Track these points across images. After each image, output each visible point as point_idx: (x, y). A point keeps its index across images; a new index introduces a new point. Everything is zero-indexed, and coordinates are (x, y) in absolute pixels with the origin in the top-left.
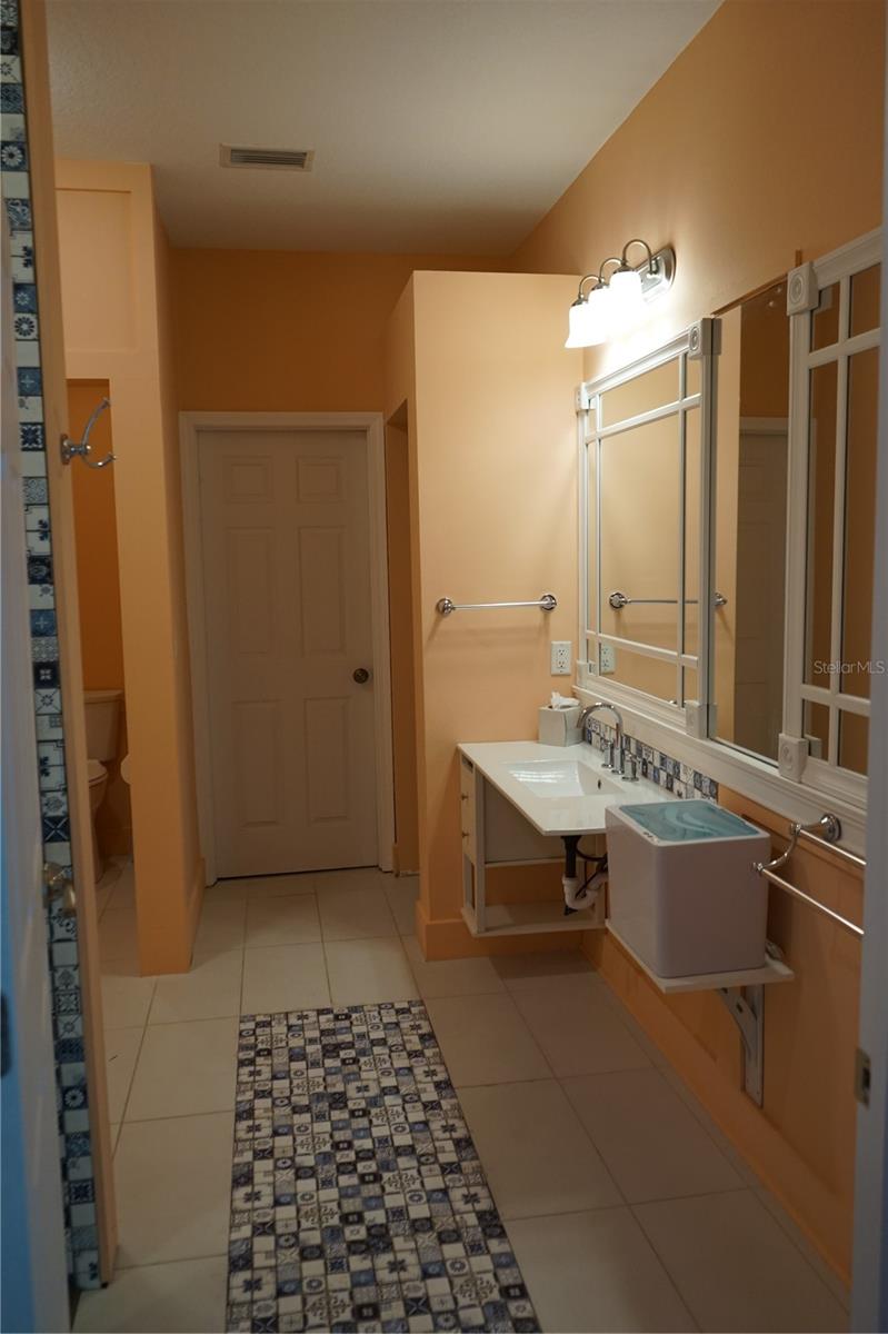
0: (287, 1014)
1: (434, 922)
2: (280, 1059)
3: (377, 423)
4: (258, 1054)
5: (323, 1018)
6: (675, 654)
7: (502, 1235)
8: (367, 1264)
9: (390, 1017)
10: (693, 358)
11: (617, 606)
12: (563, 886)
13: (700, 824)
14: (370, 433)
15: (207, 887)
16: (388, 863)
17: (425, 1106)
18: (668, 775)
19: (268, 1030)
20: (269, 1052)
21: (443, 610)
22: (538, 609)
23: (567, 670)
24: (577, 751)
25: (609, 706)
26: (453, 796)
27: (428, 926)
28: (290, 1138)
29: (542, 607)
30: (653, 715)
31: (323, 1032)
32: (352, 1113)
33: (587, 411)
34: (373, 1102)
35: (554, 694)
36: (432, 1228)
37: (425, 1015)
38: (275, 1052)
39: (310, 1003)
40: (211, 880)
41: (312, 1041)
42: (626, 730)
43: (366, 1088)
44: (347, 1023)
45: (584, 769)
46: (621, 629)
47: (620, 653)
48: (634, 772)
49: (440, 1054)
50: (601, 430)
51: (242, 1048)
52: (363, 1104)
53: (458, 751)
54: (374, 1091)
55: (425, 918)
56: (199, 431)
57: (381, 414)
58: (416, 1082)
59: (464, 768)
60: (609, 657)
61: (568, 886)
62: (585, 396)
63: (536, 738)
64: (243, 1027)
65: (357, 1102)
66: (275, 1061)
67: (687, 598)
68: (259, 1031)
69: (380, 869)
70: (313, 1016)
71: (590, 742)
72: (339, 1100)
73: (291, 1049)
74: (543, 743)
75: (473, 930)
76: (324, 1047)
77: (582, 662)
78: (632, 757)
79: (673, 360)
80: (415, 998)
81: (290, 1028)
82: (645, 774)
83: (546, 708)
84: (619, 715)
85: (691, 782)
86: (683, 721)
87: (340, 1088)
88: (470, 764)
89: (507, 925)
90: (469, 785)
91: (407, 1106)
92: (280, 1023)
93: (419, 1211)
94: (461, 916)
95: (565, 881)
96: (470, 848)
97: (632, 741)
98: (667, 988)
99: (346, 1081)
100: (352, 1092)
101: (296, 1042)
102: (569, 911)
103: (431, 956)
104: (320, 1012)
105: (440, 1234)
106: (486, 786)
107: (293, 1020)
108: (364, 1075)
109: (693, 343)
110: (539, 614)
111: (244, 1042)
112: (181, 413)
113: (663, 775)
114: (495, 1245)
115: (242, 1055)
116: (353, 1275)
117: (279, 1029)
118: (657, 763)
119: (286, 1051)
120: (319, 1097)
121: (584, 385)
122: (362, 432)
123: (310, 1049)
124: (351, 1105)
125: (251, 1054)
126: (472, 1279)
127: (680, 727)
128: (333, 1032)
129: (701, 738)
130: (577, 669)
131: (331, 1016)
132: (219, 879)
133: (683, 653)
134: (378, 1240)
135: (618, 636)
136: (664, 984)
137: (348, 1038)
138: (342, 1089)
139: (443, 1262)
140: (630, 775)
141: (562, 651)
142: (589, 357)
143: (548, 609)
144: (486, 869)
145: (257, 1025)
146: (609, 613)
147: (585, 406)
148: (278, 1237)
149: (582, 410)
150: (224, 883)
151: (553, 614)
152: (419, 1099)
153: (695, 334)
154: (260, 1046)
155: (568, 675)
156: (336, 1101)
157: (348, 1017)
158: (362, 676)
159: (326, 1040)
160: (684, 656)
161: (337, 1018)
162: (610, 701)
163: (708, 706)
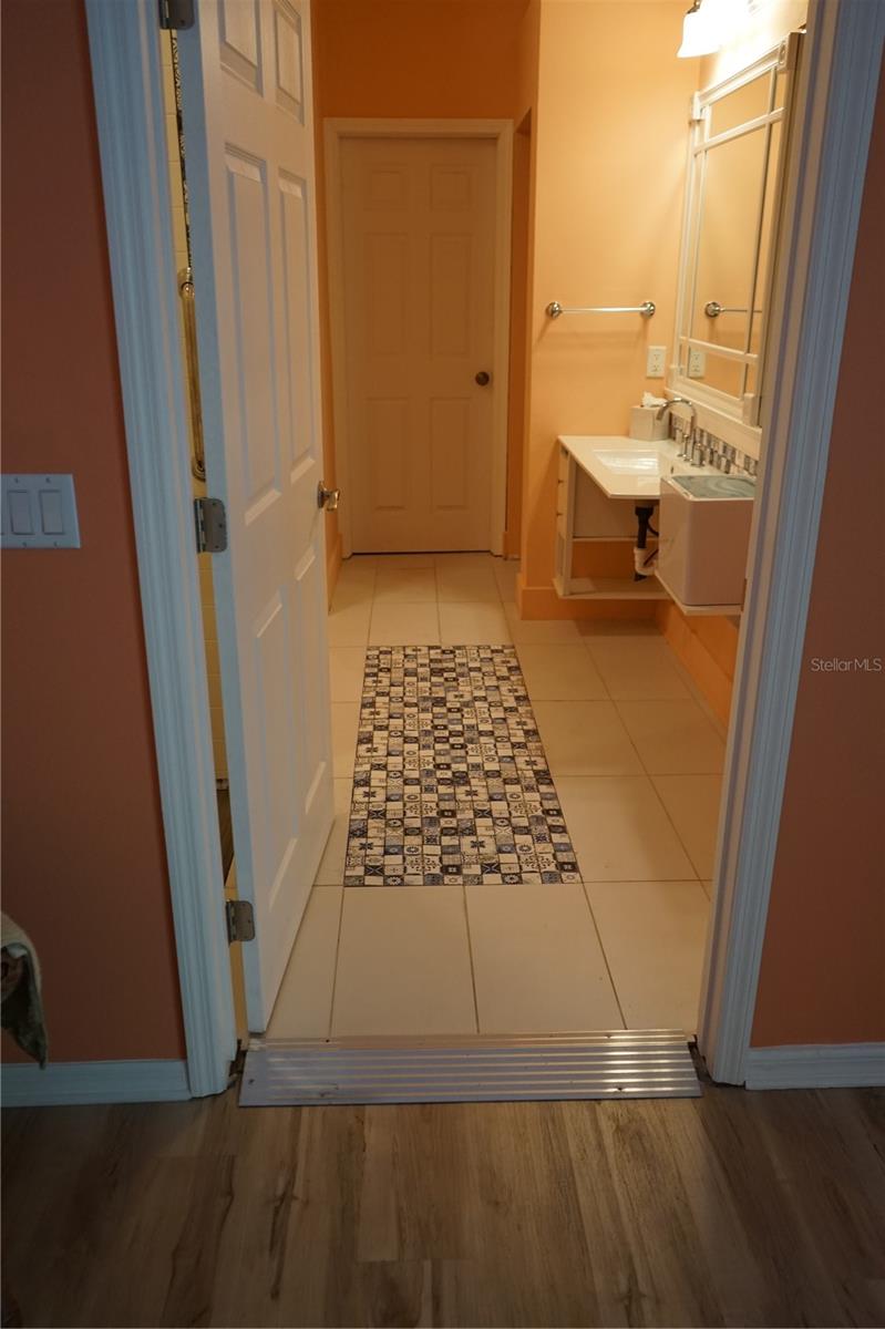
0: (404, 648)
1: (531, 588)
2: (397, 675)
3: (507, 130)
4: (381, 670)
5: (432, 652)
6: (741, 353)
7: (551, 783)
8: (451, 790)
9: (486, 654)
10: (782, 72)
11: (712, 315)
12: (633, 555)
13: (732, 488)
14: (500, 142)
15: (344, 559)
16: (498, 549)
17: (506, 709)
18: (728, 461)
19: (389, 656)
20: (389, 670)
21: (551, 313)
22: (638, 314)
23: (660, 373)
24: (663, 445)
25: (687, 402)
26: (552, 479)
27: (524, 592)
28: (401, 720)
29: (642, 313)
30: (719, 408)
31: (431, 661)
32: (449, 710)
33: (699, 121)
34: (466, 704)
35: (646, 394)
36: (499, 776)
37: (515, 655)
38: (393, 670)
39: (423, 642)
40: (347, 554)
41: (422, 665)
42: (700, 424)
43: (462, 696)
44: (452, 656)
45: (662, 458)
46: (714, 337)
47: (711, 358)
48: (702, 459)
49: (523, 679)
50: (708, 140)
51: (368, 666)
52: (458, 705)
53: (558, 442)
54: (467, 698)
55: (522, 583)
56: (342, 137)
57: (511, 121)
58: (501, 695)
59: (562, 456)
60: (699, 364)
61: (638, 554)
62: (697, 105)
63: (627, 434)
64: (369, 653)
65: (453, 702)
66: (393, 675)
67: (756, 309)
68: (381, 657)
69: (492, 554)
70: (425, 650)
71: (674, 439)
72: (441, 702)
73: (406, 669)
74: (636, 438)
75: (560, 592)
76: (431, 670)
77: (674, 366)
78: (704, 446)
79: (767, 73)
80: (508, 643)
81: (406, 656)
82: (711, 462)
83: (638, 407)
84: (694, 410)
85: (742, 465)
86: (740, 412)
87: (442, 694)
88: (566, 452)
89: (587, 590)
90: (564, 472)
91: (491, 709)
92: (398, 652)
93: (491, 766)
94: (553, 585)
95: (637, 551)
96: (563, 525)
97: (705, 434)
98: (688, 612)
99: (447, 690)
100: (450, 697)
101: (410, 665)
102: (639, 577)
103: (525, 616)
104: (430, 648)
105: (505, 780)
106: (579, 472)
107: (409, 651)
108: (460, 688)
109: (781, 58)
110: (639, 319)
111: (370, 662)
112: (325, 119)
113: (724, 461)
114: (543, 788)
115: (368, 671)
116: (439, 795)
117: (398, 656)
118: (721, 452)
119: (402, 670)
120: (425, 699)
121: (697, 94)
122: (493, 140)
123: (420, 670)
124: (448, 705)
125: (374, 670)
126: (524, 804)
127: (738, 417)
128: (440, 661)
129: (752, 425)
130: (669, 372)
131: (439, 651)
132: (354, 554)
133: (748, 351)
134: (461, 779)
135: (710, 341)
136: (685, 609)
137: (452, 665)
138: (443, 695)
139: (505, 794)
140: (697, 462)
141: (658, 356)
142: (704, 65)
143: (648, 316)
144: (574, 543)
145: (381, 652)
146: (705, 322)
147: (696, 116)
148: (388, 772)
149: (694, 121)
150: (356, 557)
151: (652, 321)
152: (502, 705)
153: (783, 48)
154: (382, 666)
155: (661, 378)
156: (437, 702)
157: (452, 652)
158: (484, 379)
159: (433, 665)
160: (749, 355)
161: (443, 652)
162: (688, 398)
163: (761, 398)
